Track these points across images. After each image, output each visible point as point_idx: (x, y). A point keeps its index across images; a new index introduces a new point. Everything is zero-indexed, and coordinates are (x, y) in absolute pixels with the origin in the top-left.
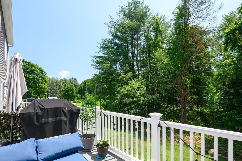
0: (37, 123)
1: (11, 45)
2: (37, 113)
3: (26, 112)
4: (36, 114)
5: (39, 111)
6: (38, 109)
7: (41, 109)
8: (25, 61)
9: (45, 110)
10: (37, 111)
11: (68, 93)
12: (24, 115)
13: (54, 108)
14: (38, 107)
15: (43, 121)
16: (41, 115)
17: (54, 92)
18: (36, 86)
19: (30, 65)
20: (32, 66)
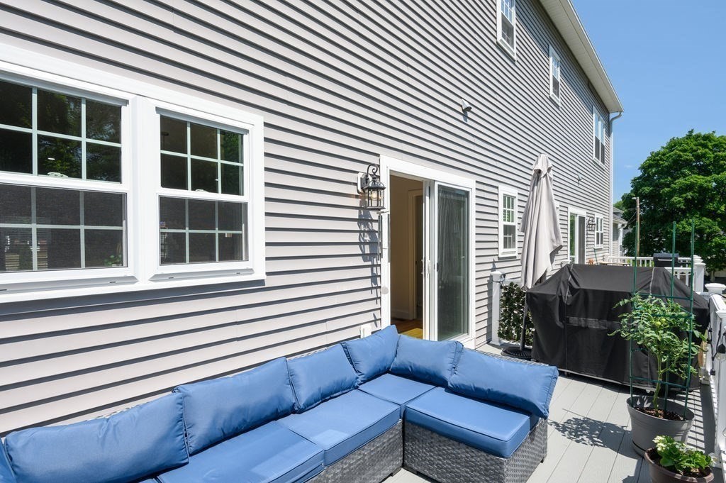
0: (559, 324)
2: (561, 297)
3: (538, 292)
4: (558, 299)
5: (567, 293)
6: (566, 288)
7: (573, 290)
8: (694, 133)
9: (579, 294)
10: (561, 293)
12: (534, 298)
13: (606, 293)
14: (565, 282)
15: (574, 320)
16: (570, 305)
19: (710, 144)
20: (715, 146)
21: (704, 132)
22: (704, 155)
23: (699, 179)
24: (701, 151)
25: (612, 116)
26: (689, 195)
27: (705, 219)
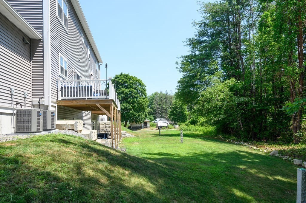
1: (101, 63)
8: (123, 74)
11: (177, 111)
17: (163, 112)
18: (134, 101)
19: (128, 78)
20: (130, 79)
21: (126, 74)
22: (126, 82)
23: (126, 90)
24: (125, 80)
25: (100, 64)
26: (123, 95)
27: (127, 104)
